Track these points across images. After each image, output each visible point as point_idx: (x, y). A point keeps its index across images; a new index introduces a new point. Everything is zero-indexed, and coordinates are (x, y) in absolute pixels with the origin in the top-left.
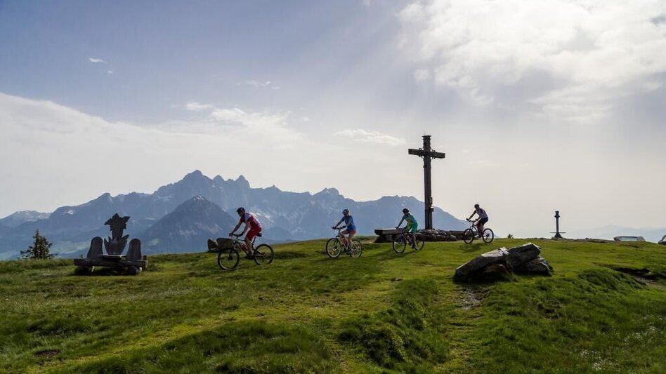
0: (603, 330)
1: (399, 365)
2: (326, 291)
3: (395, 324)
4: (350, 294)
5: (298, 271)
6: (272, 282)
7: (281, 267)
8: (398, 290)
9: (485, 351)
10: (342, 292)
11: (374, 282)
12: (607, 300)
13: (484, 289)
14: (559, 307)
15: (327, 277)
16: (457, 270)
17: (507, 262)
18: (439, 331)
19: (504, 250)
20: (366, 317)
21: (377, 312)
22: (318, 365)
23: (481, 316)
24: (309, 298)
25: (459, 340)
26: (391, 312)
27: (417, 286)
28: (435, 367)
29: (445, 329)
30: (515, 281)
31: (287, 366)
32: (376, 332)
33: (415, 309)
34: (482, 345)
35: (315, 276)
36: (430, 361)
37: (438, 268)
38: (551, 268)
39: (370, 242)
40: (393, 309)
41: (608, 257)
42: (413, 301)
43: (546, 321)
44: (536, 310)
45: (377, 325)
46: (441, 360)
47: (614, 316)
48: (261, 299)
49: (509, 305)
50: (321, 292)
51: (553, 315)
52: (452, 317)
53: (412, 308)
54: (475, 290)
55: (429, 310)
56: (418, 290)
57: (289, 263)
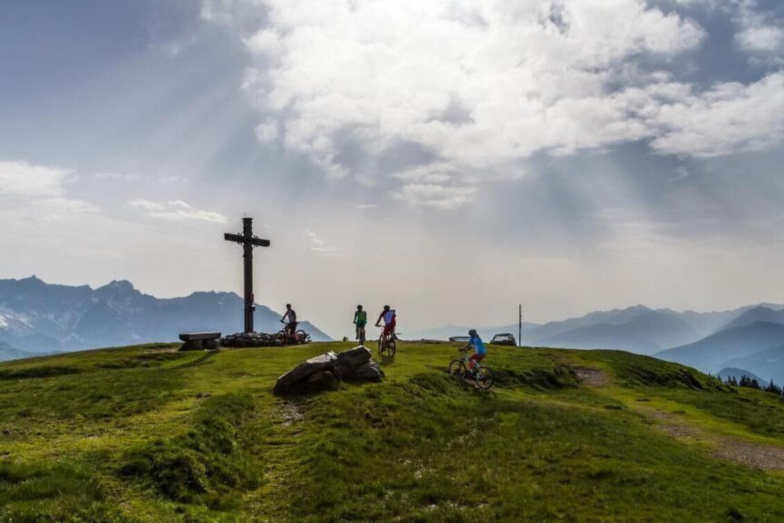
0: (429, 436)
1: (199, 497)
2: (106, 416)
3: (197, 448)
4: (140, 418)
5: (66, 393)
6: (25, 409)
7: (40, 388)
8: (204, 408)
9: (303, 470)
10: (129, 415)
11: (173, 401)
12: (436, 405)
13: (309, 400)
14: (387, 415)
15: (109, 398)
16: (279, 381)
17: (335, 368)
18: (252, 452)
19: (332, 354)
20: (159, 443)
21: (173, 437)
22: (87, 509)
23: (303, 430)
24: (80, 426)
25: (276, 462)
26: (192, 435)
27: (228, 402)
28: (244, 496)
29: (260, 450)
30: (343, 389)
31: (40, 515)
32: (171, 460)
33: (224, 429)
34: (301, 464)
35: (91, 397)
36: (238, 489)
37: (256, 379)
38: (382, 373)
39: (173, 351)
40: (195, 431)
41: (441, 359)
42: (222, 419)
43: (372, 432)
44: (362, 420)
45: (173, 452)
46: (252, 486)
47: (440, 421)
48: (6, 433)
49: (334, 416)
50: (97, 417)
51: (380, 424)
52: (269, 435)
53: (221, 428)
54: (298, 402)
55: (242, 430)
56: (230, 406)
57: (52, 382)
